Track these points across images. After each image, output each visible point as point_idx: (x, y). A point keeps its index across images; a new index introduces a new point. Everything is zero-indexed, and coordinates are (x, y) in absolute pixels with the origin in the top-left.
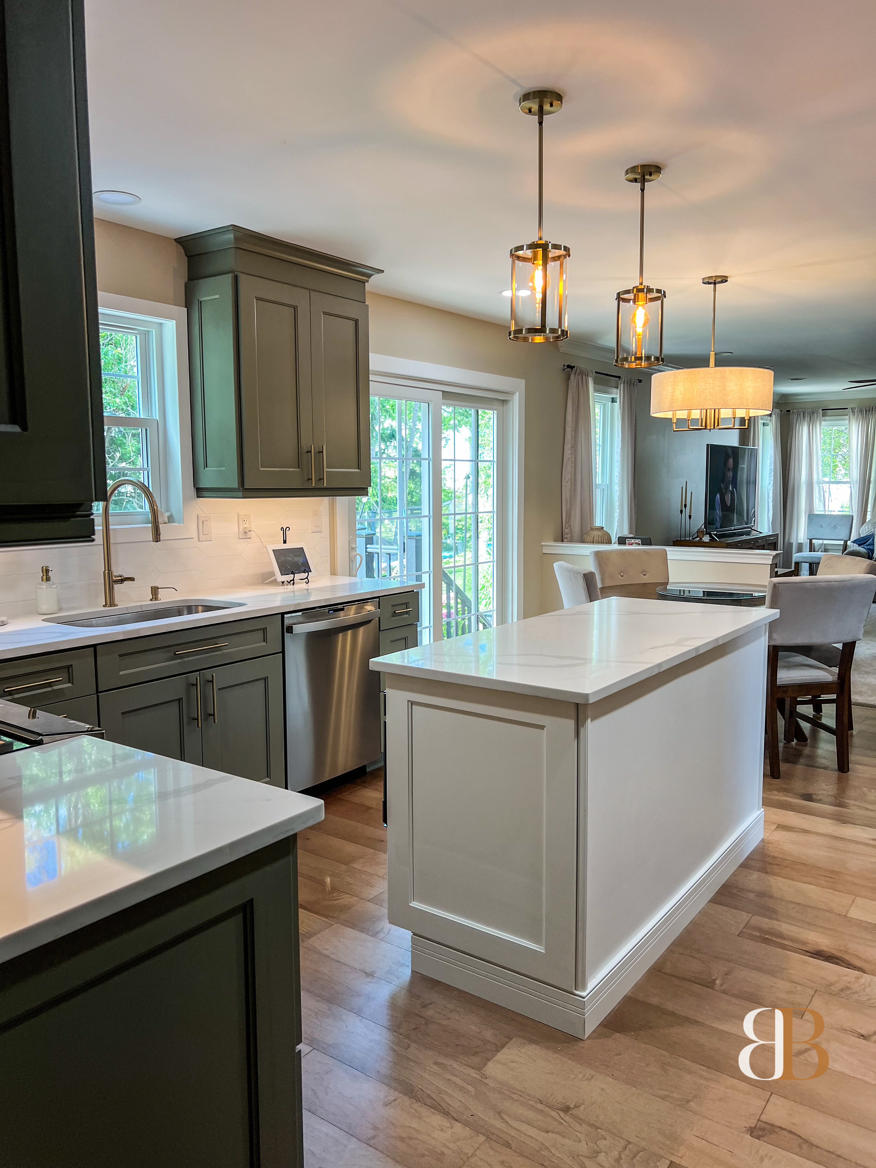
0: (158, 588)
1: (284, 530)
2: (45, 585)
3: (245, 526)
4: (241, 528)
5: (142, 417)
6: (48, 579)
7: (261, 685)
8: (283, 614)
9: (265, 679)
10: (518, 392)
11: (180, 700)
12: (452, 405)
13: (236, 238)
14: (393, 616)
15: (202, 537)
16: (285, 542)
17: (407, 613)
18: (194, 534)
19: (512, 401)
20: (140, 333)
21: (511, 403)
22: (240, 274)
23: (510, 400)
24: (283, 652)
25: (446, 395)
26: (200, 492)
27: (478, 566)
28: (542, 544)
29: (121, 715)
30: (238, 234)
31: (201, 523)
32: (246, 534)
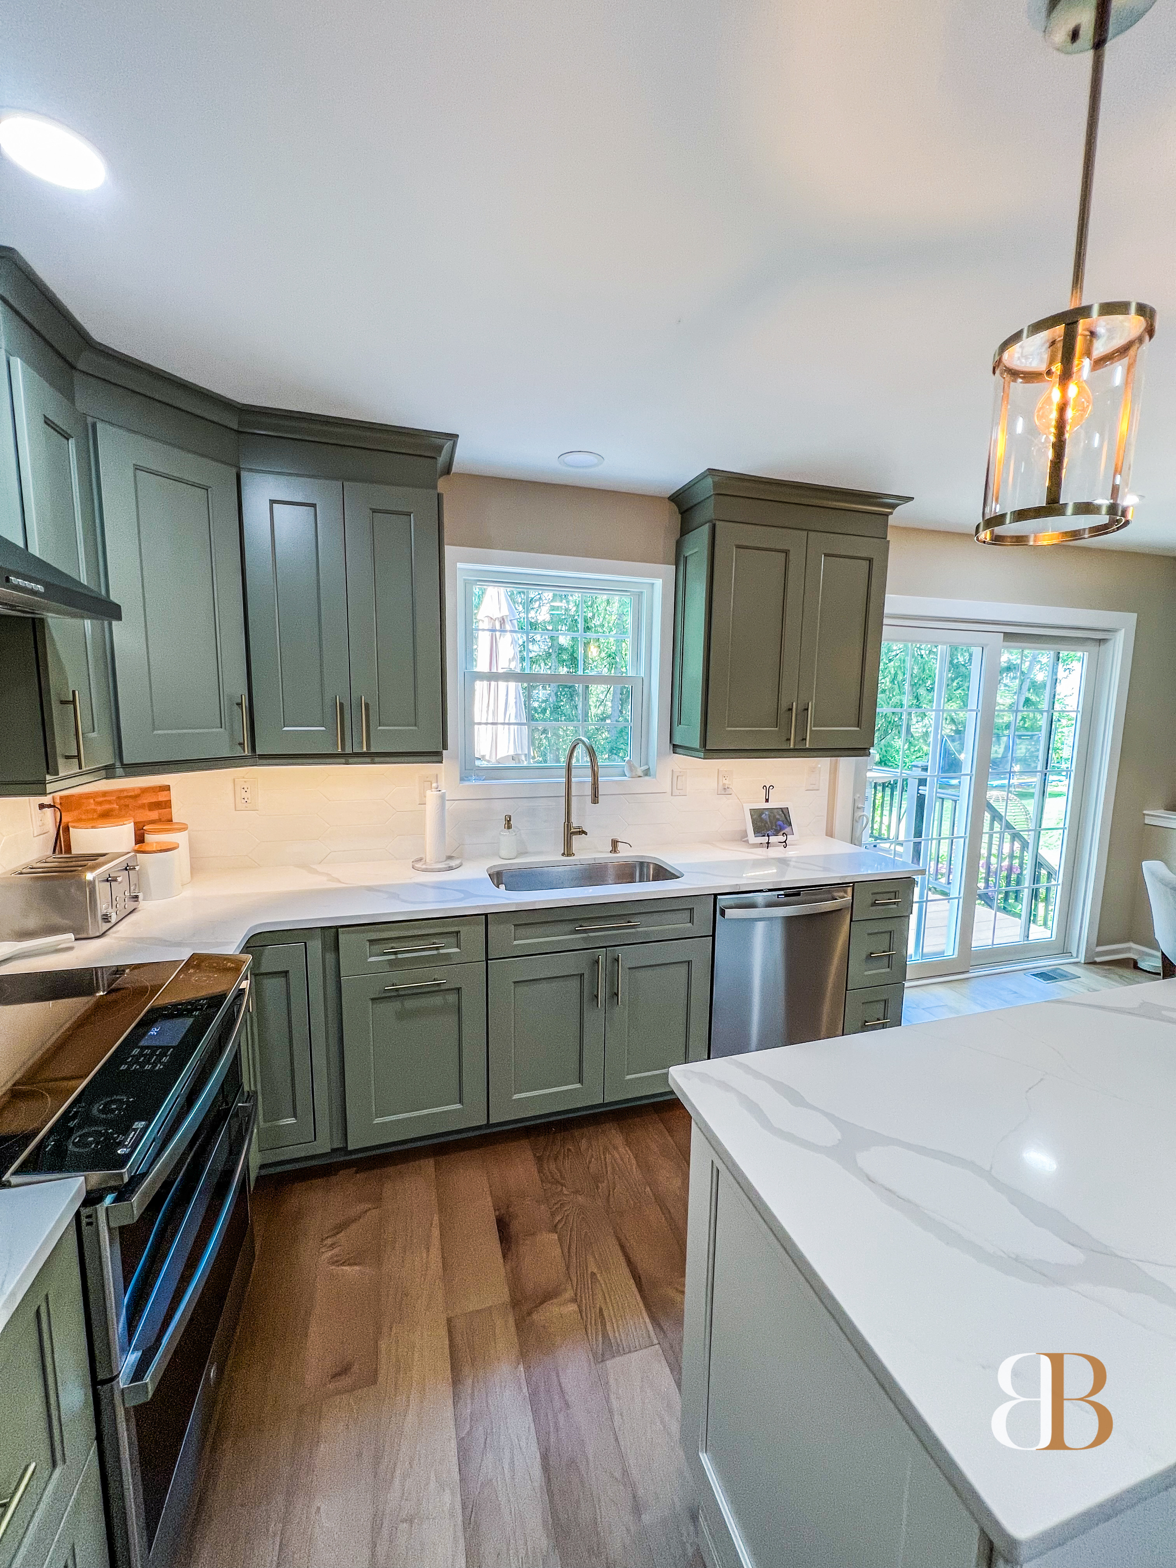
0: (617, 842)
1: (767, 789)
2: (506, 833)
3: (725, 782)
4: (721, 784)
5: (630, 674)
6: (509, 827)
7: (684, 969)
8: (716, 895)
9: (689, 963)
10: (1123, 630)
11: (582, 975)
12: (1020, 648)
13: (716, 485)
14: (872, 906)
15: (676, 792)
16: (767, 801)
17: (894, 903)
18: (669, 790)
19: (1113, 640)
20: (633, 594)
21: (1111, 643)
22: (717, 523)
23: (1111, 639)
24: (713, 936)
25: (1008, 636)
26: (675, 748)
27: (1040, 832)
28: (1144, 812)
29: (513, 984)
30: (716, 479)
31: (675, 777)
32: (725, 790)
